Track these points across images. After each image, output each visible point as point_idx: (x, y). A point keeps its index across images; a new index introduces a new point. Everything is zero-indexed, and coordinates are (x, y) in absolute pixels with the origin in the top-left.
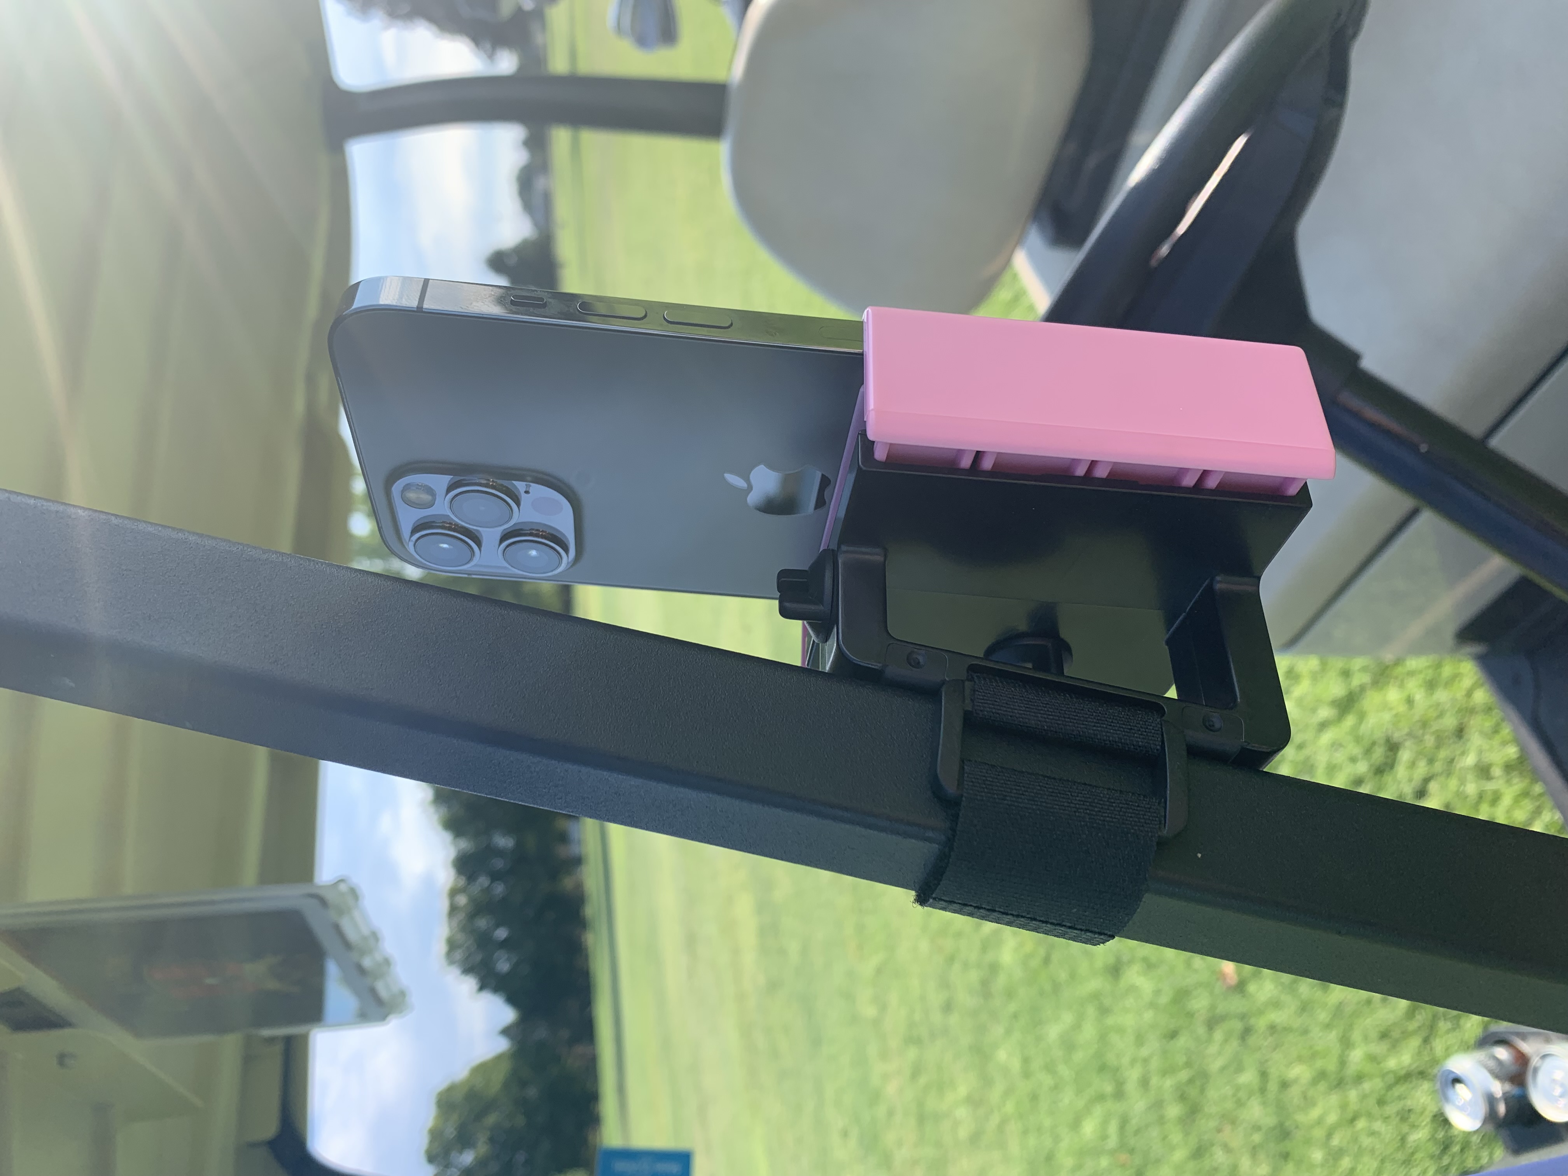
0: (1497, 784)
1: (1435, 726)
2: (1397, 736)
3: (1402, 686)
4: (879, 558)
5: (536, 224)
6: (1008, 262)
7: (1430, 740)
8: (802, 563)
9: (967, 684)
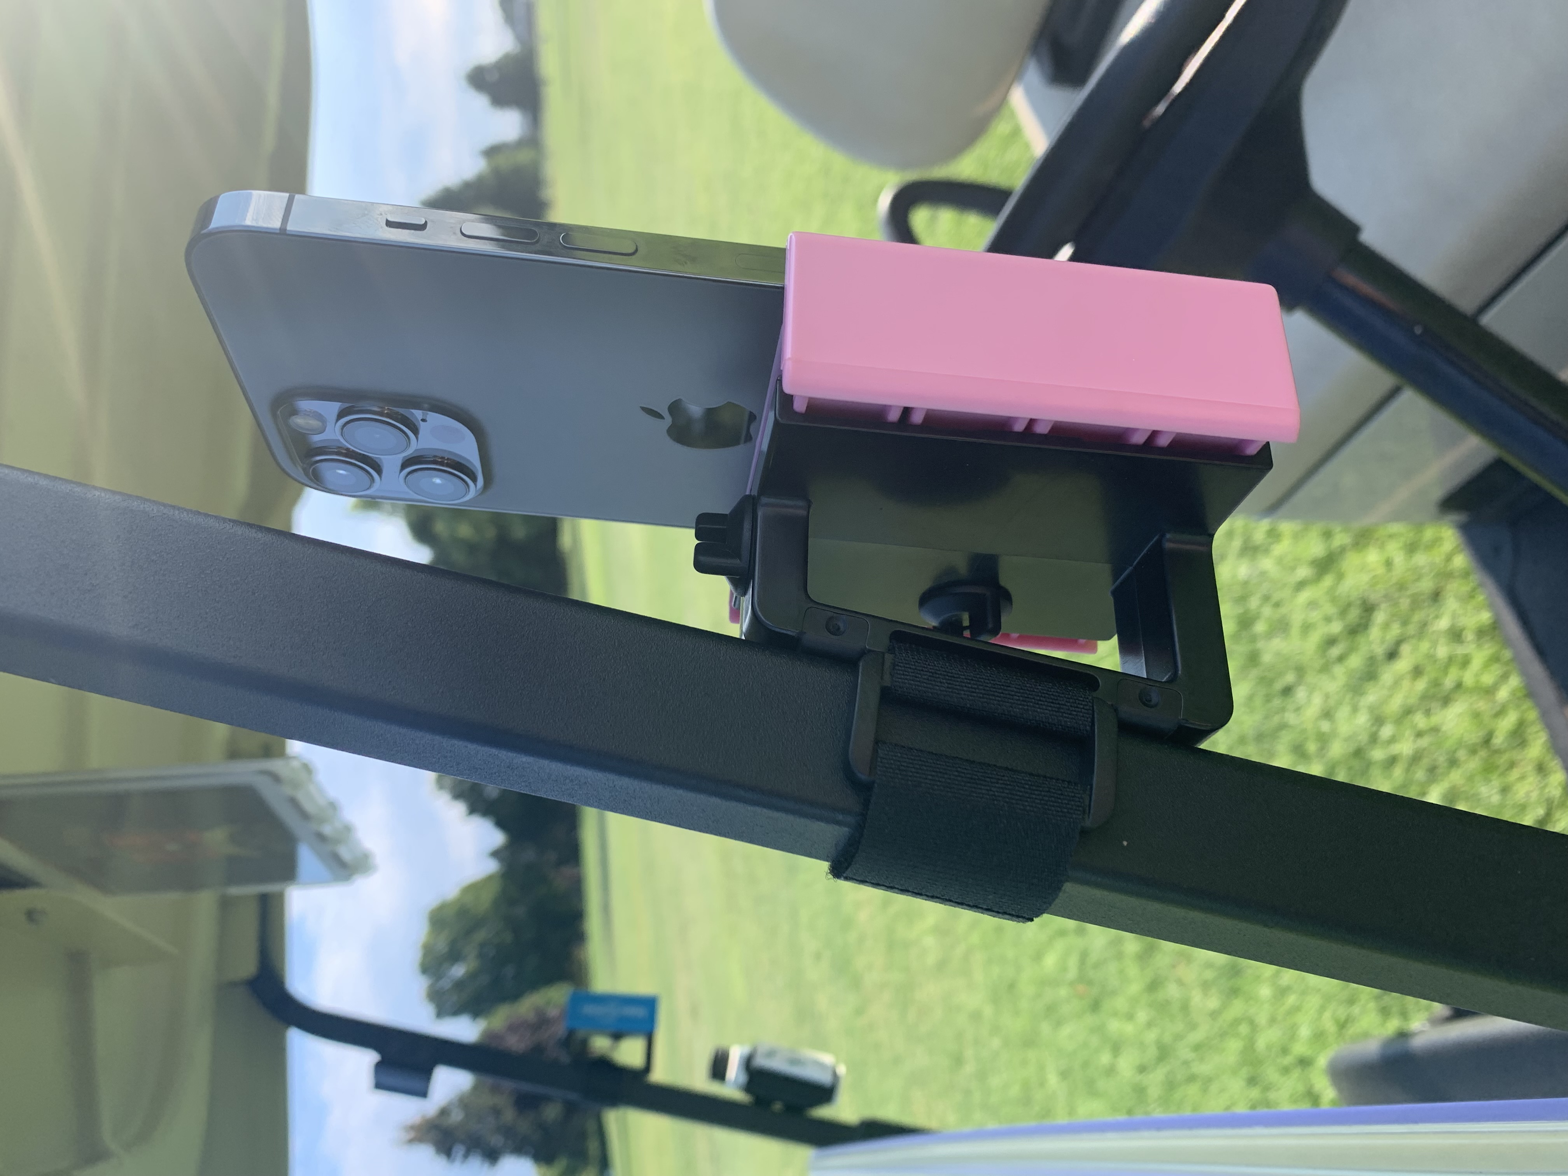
0: (1469, 647)
1: (1413, 589)
2: (1374, 597)
3: (1382, 547)
4: (802, 512)
5: (518, 38)
6: (1004, 100)
7: (1405, 603)
8: (723, 507)
9: (889, 658)
